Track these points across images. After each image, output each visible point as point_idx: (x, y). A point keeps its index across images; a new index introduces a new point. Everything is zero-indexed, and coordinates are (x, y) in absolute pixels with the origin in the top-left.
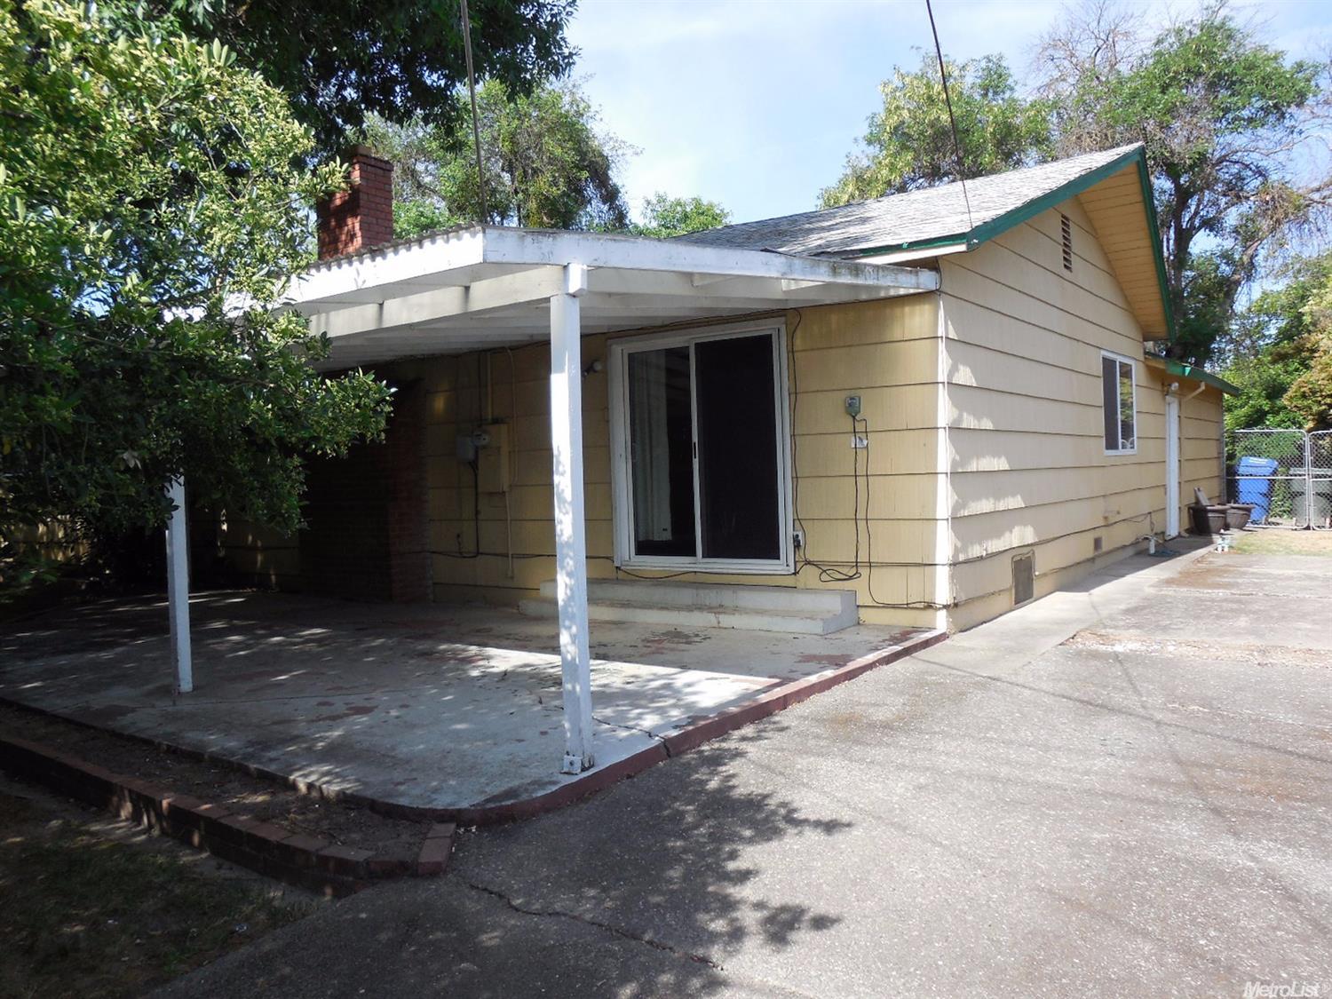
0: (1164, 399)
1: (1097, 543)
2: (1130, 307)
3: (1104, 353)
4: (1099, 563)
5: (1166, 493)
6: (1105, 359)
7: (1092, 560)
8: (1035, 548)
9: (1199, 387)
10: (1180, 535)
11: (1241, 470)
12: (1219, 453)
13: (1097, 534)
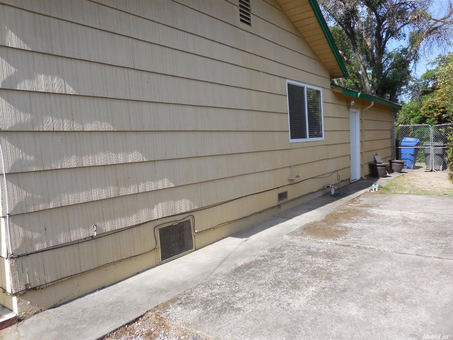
0: (349, 110)
1: (282, 196)
2: (317, 57)
3: (288, 81)
4: (284, 208)
5: (350, 159)
6: (290, 86)
7: (279, 206)
8: (194, 214)
9: (371, 104)
10: (362, 179)
11: (403, 144)
12: (392, 136)
13: (281, 191)
